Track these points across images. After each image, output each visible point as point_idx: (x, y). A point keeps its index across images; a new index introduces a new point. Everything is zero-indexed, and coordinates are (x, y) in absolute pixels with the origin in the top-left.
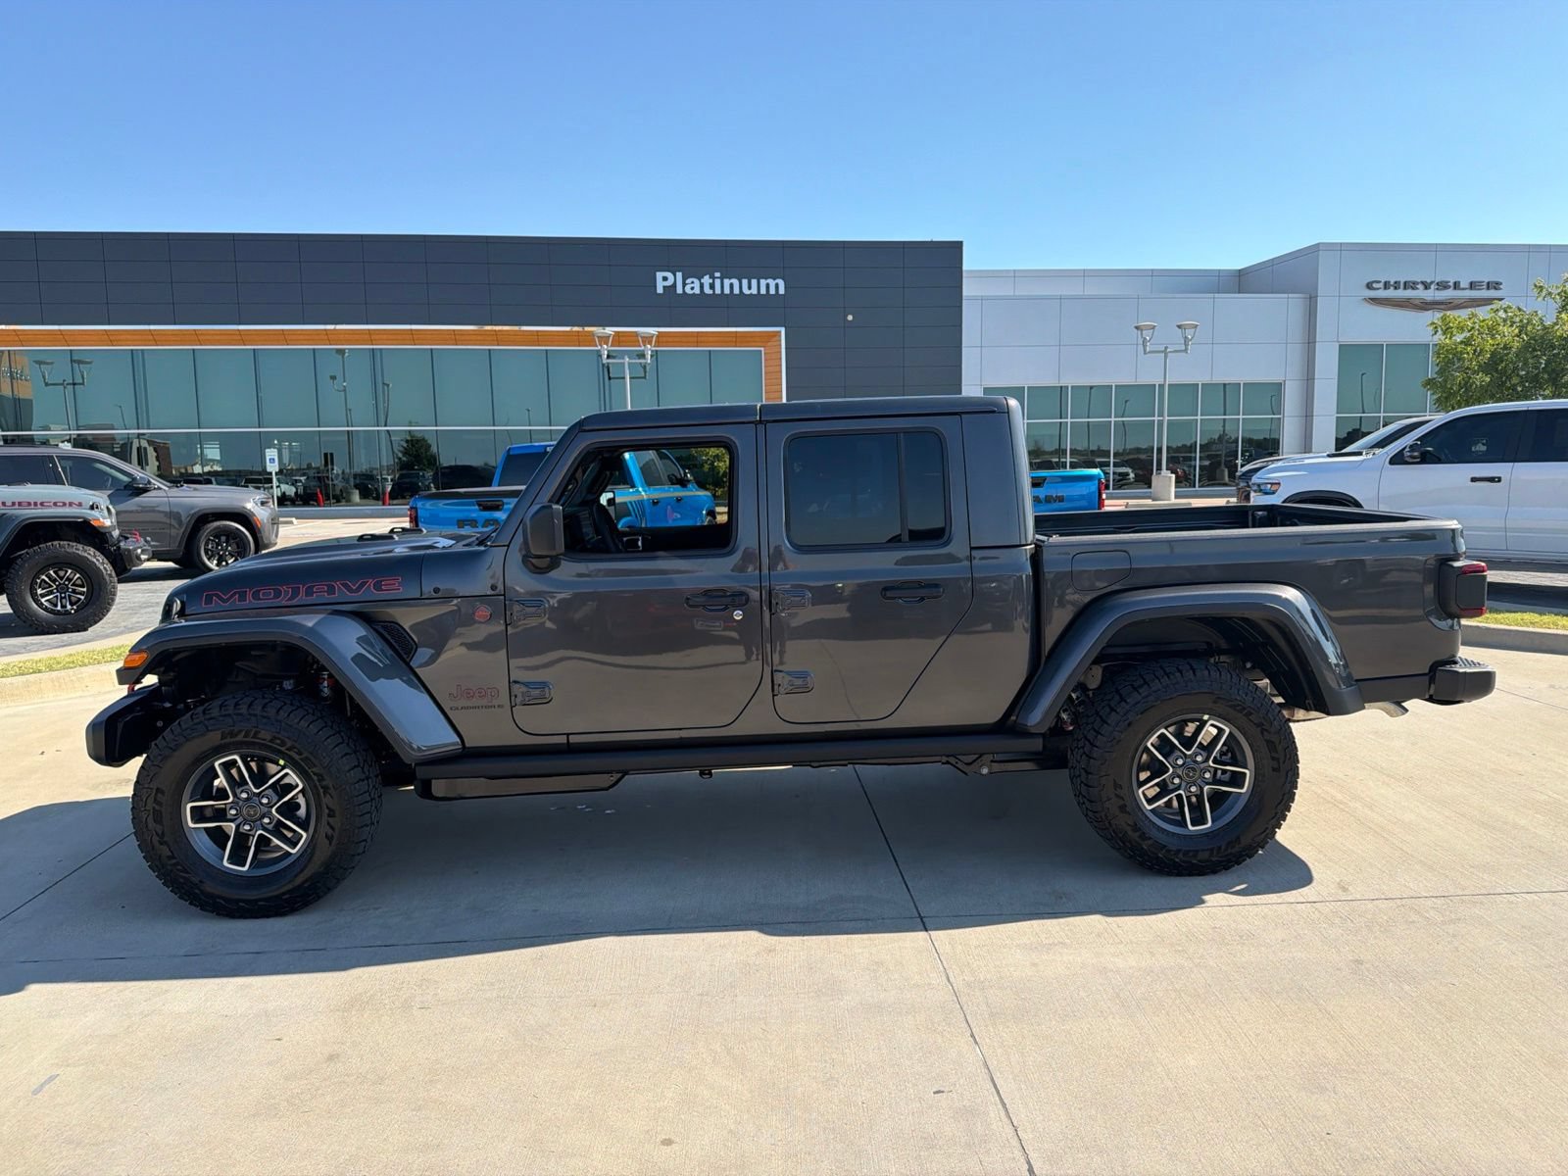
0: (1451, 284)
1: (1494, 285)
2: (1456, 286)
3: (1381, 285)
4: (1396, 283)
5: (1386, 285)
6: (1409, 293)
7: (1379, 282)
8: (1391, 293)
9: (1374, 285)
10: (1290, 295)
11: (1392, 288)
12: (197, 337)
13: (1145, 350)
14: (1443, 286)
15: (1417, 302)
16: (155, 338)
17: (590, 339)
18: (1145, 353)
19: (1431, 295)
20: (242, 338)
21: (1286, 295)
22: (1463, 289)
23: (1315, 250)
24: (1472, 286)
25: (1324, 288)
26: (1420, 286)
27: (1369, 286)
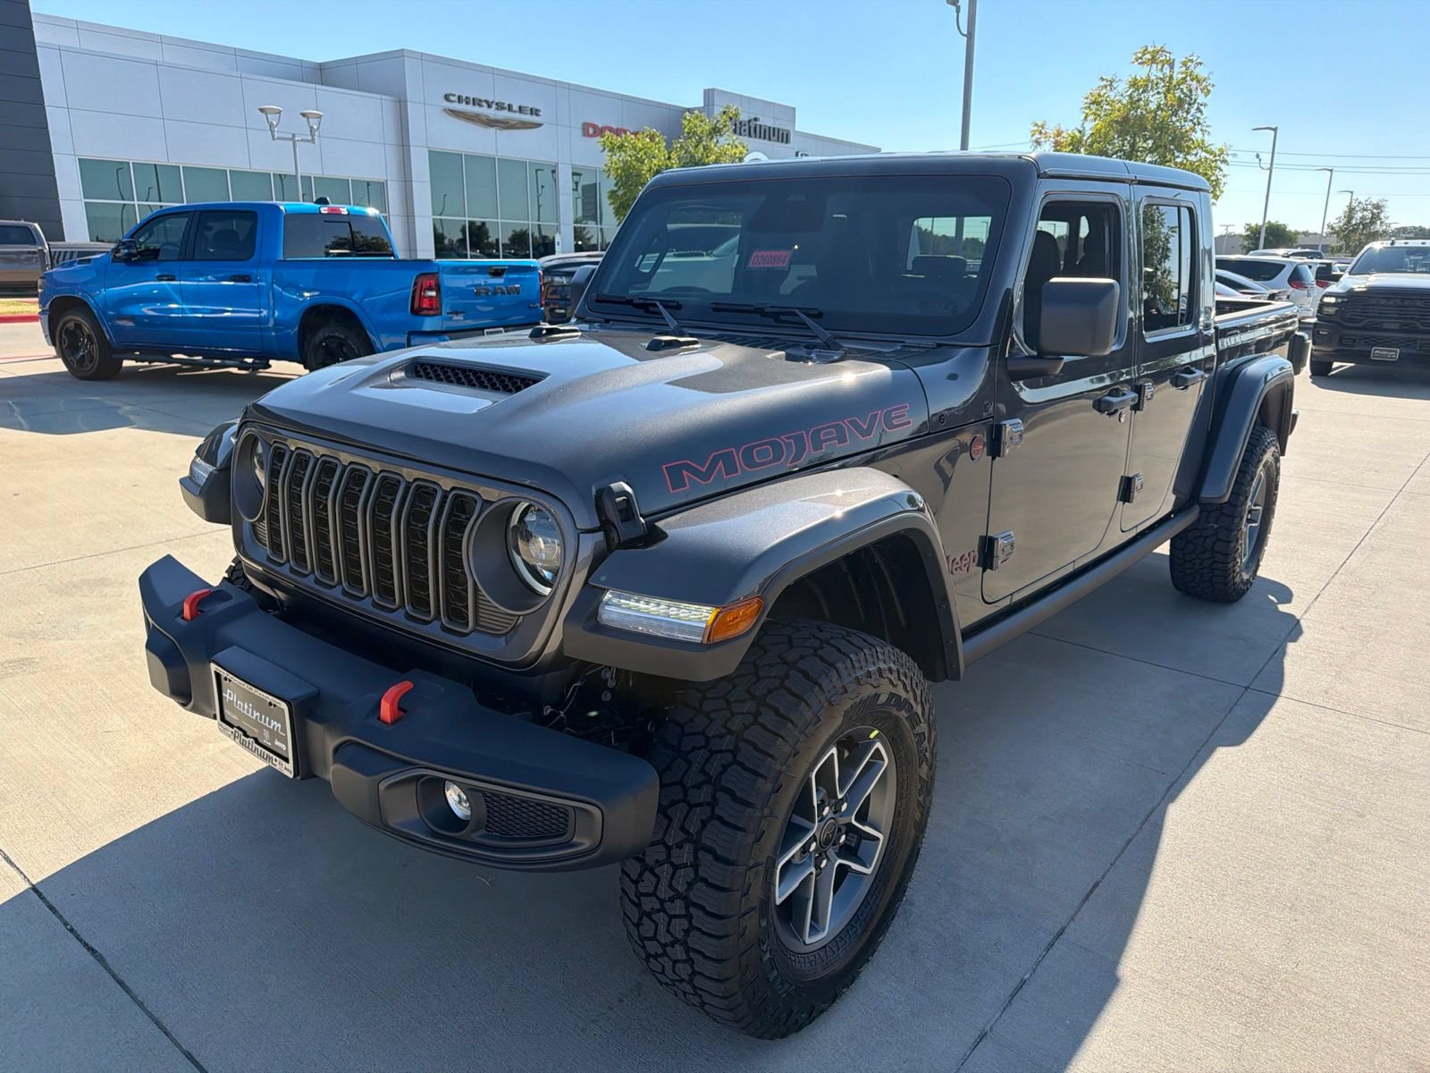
0: (506, 106)
1: (535, 112)
2: (510, 108)
3: (455, 98)
4: (467, 98)
5: (460, 99)
6: (476, 109)
7: (454, 95)
8: (463, 107)
9: (451, 98)
10: (383, 97)
11: (464, 103)
13: (273, 136)
14: (500, 106)
15: (484, 118)
18: (273, 139)
19: (492, 113)
21: (379, 96)
22: (515, 112)
23: (400, 54)
24: (521, 109)
25: (412, 94)
26: (484, 104)
27: (447, 97)
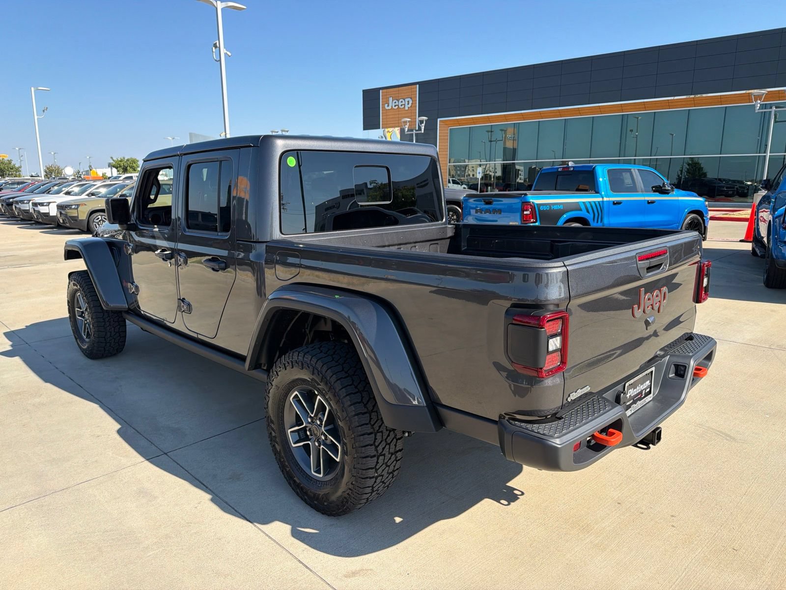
12: (540, 115)
16: (523, 117)
17: (749, 98)
20: (560, 113)
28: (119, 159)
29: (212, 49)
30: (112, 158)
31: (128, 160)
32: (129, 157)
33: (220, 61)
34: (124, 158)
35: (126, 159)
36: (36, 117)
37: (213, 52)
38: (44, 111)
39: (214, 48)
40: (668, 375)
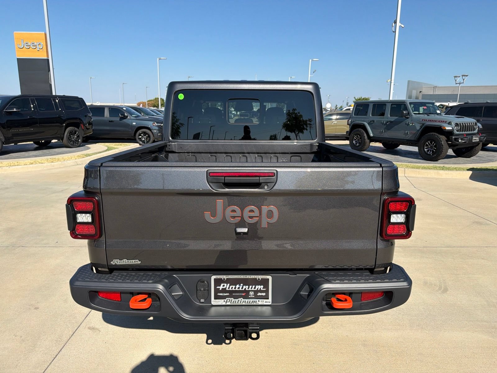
28: (359, 98)
29: (393, 24)
30: (355, 98)
31: (363, 99)
32: (364, 97)
33: (395, 32)
34: (361, 97)
35: (363, 98)
36: (309, 76)
37: (393, 26)
38: (314, 72)
39: (394, 24)
40: (300, 292)
